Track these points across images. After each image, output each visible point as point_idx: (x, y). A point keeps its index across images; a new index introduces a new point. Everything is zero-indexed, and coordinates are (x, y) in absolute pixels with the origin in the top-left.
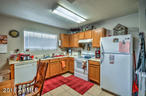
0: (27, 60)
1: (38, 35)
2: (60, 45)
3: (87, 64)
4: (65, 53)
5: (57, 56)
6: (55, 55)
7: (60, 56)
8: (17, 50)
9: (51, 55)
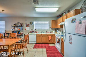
0: (33, 33)
1: (40, 22)
2: (50, 27)
3: (60, 40)
4: (54, 31)
5: (48, 33)
6: (47, 32)
7: (51, 33)
8: (32, 29)
9: (45, 32)
